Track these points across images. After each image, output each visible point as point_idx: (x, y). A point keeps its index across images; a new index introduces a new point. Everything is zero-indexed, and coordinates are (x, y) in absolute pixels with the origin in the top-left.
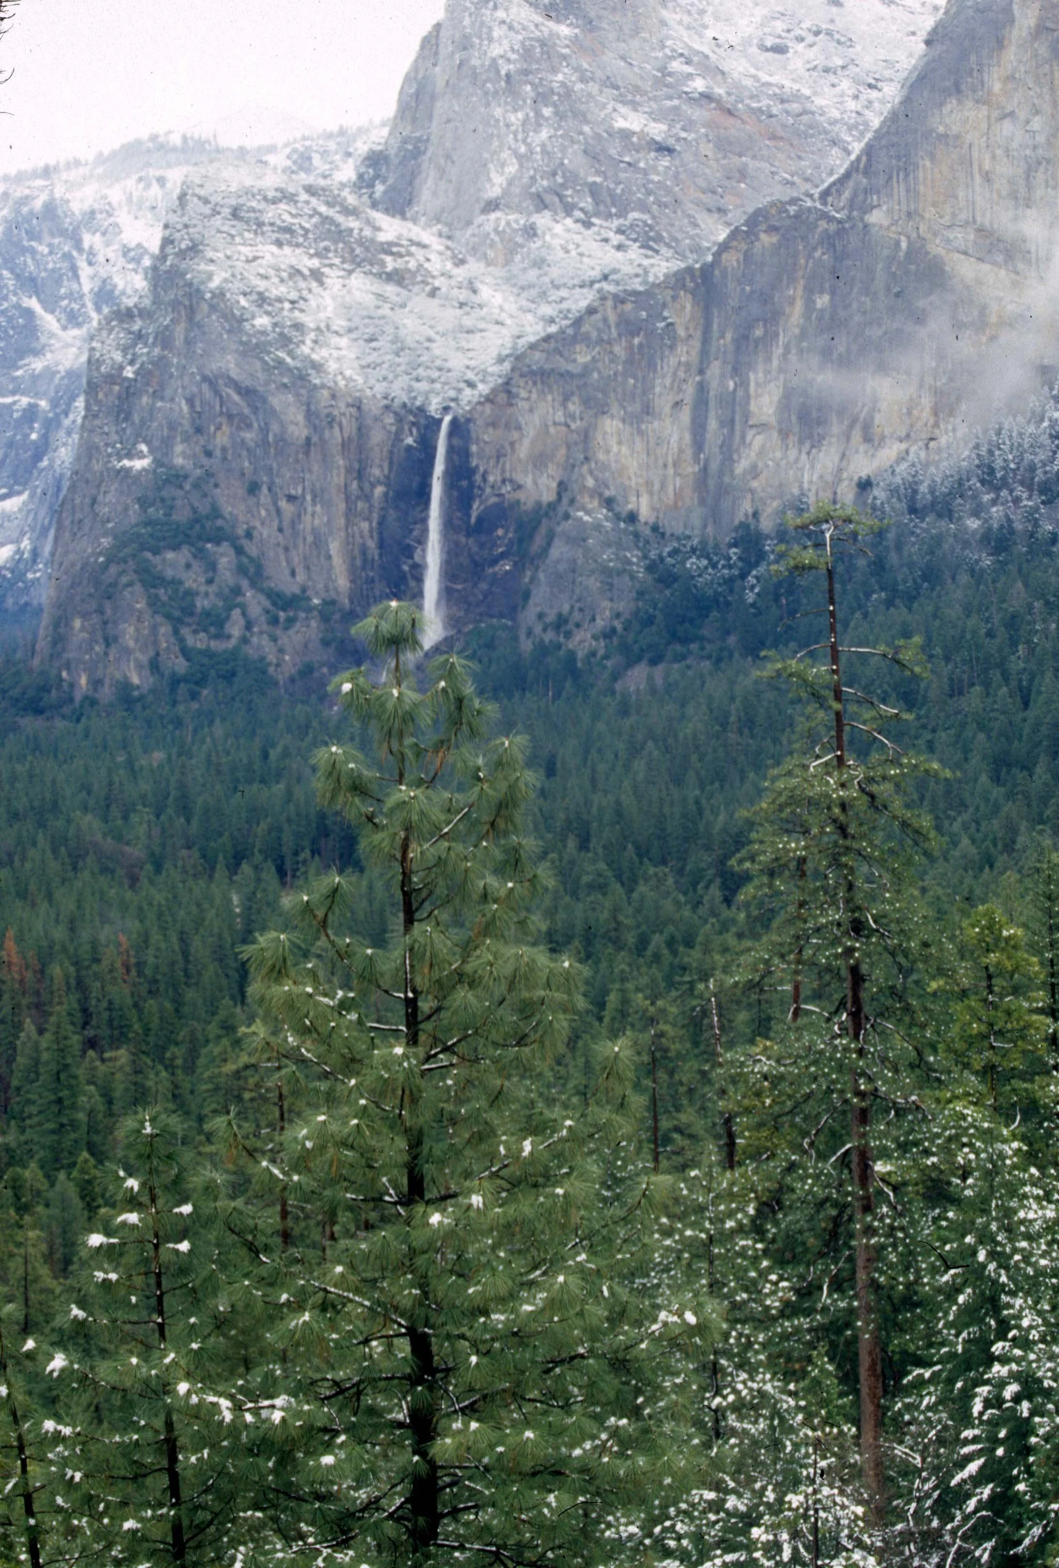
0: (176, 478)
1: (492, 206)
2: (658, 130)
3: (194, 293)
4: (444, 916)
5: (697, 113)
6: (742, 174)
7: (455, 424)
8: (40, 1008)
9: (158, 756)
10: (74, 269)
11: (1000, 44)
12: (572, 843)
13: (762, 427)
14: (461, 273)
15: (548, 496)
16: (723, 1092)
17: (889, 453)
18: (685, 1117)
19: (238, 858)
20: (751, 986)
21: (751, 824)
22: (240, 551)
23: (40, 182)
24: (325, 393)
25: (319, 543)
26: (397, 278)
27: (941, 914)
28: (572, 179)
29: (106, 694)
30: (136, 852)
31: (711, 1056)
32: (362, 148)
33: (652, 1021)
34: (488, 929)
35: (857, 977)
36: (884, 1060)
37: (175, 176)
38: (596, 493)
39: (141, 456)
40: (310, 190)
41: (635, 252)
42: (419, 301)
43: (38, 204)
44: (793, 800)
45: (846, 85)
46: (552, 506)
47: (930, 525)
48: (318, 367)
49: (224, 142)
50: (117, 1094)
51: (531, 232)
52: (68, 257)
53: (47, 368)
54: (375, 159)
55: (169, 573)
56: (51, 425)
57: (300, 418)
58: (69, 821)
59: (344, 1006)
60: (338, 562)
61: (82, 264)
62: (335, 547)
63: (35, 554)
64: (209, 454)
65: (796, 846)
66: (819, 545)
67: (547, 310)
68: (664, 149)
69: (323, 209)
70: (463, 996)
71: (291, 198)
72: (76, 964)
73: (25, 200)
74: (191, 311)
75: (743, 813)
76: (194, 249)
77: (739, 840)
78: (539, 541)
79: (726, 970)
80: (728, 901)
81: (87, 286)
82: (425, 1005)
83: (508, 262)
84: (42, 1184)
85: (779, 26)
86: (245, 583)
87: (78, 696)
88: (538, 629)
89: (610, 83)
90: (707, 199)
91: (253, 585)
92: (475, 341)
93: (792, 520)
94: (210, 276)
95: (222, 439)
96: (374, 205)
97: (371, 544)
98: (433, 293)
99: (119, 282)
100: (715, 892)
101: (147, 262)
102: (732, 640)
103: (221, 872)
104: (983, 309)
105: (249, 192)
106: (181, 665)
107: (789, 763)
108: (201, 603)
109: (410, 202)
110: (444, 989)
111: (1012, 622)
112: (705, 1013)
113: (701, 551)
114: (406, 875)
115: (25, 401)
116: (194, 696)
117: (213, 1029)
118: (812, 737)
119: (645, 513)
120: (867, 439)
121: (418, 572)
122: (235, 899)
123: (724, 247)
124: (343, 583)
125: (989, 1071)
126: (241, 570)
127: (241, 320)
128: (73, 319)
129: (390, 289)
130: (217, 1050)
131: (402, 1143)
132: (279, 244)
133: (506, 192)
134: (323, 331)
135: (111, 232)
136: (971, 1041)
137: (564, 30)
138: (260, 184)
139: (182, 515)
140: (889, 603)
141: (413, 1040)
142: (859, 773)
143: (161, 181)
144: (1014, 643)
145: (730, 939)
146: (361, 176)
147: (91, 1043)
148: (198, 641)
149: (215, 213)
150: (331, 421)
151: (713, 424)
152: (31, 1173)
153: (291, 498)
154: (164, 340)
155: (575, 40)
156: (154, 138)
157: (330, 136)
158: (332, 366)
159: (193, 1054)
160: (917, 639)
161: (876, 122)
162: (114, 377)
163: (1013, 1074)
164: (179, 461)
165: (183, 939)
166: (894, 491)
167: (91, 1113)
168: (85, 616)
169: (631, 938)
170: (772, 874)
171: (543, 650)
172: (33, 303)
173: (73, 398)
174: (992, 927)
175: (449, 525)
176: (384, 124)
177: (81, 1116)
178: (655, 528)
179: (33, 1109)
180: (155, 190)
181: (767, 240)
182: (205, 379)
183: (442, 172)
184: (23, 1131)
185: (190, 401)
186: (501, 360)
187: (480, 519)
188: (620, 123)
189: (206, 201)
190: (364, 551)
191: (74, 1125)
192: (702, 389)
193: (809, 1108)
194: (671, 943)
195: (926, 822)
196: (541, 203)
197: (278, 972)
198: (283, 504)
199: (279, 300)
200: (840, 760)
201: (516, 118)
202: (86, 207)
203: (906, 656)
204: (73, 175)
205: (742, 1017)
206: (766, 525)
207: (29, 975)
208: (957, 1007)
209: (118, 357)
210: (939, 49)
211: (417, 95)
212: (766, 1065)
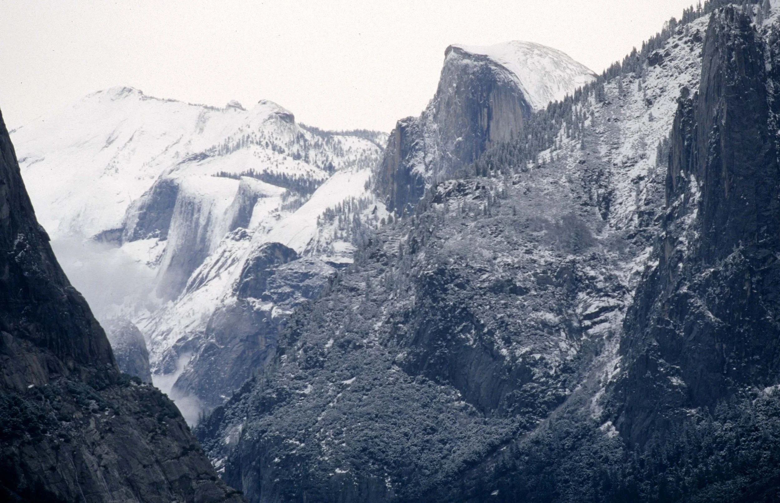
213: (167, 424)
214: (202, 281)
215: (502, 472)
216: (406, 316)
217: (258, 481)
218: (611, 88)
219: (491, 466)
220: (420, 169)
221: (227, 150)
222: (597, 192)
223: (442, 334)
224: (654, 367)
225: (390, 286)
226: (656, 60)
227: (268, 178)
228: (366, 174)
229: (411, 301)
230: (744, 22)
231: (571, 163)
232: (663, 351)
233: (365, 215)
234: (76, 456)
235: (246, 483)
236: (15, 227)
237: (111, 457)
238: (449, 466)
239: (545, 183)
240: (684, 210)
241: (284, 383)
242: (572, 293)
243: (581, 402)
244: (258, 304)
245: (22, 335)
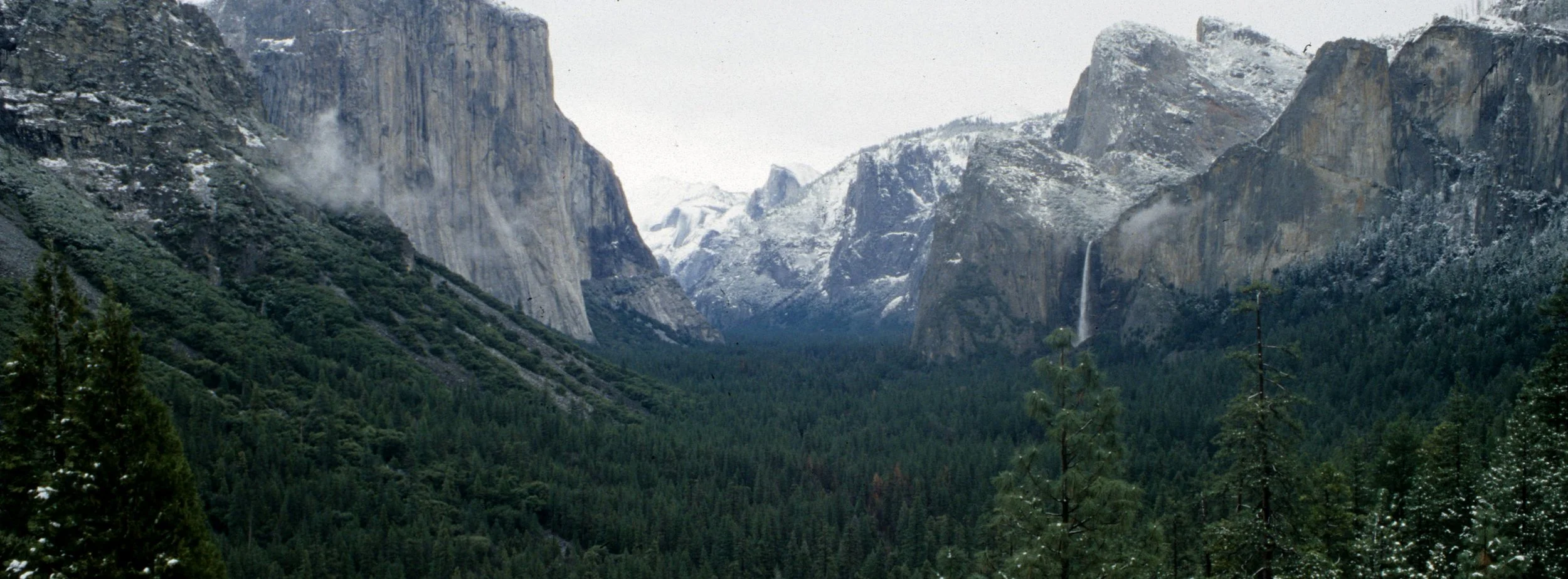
0: (973, 267)
1: (1111, 148)
2: (1185, 113)
3: (981, 186)
4: (1082, 465)
5: (1202, 106)
6: (1223, 133)
7: (1095, 247)
8: (909, 497)
9: (963, 388)
10: (930, 177)
11: (1341, 72)
12: (1142, 429)
13: (1230, 246)
14: (1097, 178)
15: (1134, 277)
16: (1206, 543)
17: (1287, 258)
18: (1188, 553)
19: (996, 434)
20: (1219, 495)
21: (1221, 424)
22: (999, 300)
23: (914, 139)
24: (1037, 231)
25: (1034, 297)
26: (1069, 180)
27: (1306, 465)
28: (1147, 136)
29: (941, 361)
30: (952, 430)
31: (1201, 526)
32: (1054, 123)
33: (1175, 510)
34: (1101, 472)
35: (1268, 494)
36: (1278, 530)
37: (973, 135)
38: (1156, 275)
39: (957, 258)
40: (1032, 142)
41: (1174, 169)
42: (1079, 191)
43: (914, 148)
44: (1240, 412)
45: (1270, 91)
46: (1136, 281)
47: (1307, 290)
48: (1035, 220)
49: (994, 121)
50: (941, 534)
51: (1128, 159)
52: (927, 172)
53: (917, 220)
54: (1060, 128)
55: (969, 309)
56: (919, 244)
57: (1026, 242)
58: (924, 416)
59: (1036, 505)
60: (1041, 305)
61: (933, 174)
62: (1040, 299)
63: (912, 300)
64: (987, 257)
65: (1241, 434)
66: (1254, 300)
67: (1135, 194)
68: (1187, 122)
69: (1037, 150)
70: (1089, 502)
71: (1022, 145)
72: (925, 478)
73: (909, 146)
74: (980, 194)
75: (1217, 419)
76: (981, 168)
77: (1215, 429)
78: (1130, 296)
79: (1209, 488)
80: (1211, 456)
81: (935, 184)
82: (1072, 505)
83: (1118, 172)
84: (907, 573)
85: (1240, 65)
86: (1001, 314)
87: (929, 361)
88: (1129, 335)
89: (1163, 92)
90: (1208, 144)
91: (1005, 314)
92: (1103, 208)
93: (1242, 289)
94: (988, 179)
95: (993, 250)
96: (1060, 148)
97: (1056, 298)
98: (1085, 187)
99: (949, 182)
100: (1205, 452)
101: (961, 173)
102: (1215, 340)
103: (988, 439)
104: (1331, 192)
105: (1005, 143)
106: (973, 349)
107: (1239, 396)
108: (983, 322)
109: (1075, 147)
110: (1080, 498)
111: (1342, 333)
112: (1199, 506)
113: (1202, 300)
114: (1064, 448)
115: (908, 234)
116: (979, 363)
117: (984, 508)
118: (1249, 385)
119: (1177, 284)
120: (1277, 251)
121: (1077, 310)
122: (995, 451)
123: (1215, 165)
124: (1043, 314)
125: (1327, 538)
126: (1000, 308)
127: (1001, 199)
128: (929, 198)
129: (1066, 186)
130: (985, 517)
131: (1059, 565)
132: (1018, 166)
133: (1117, 142)
134: (1038, 203)
135: (945, 161)
136: (1318, 523)
137: (1144, 69)
138: (1010, 139)
139: (974, 284)
140: (1286, 325)
141: (1065, 520)
142: (1270, 402)
143: (967, 138)
144: (1342, 344)
145: (1211, 473)
146: (1053, 135)
147: (931, 513)
148: (980, 338)
149: (991, 151)
150: (1040, 243)
151: (1208, 244)
152: (904, 568)
153: (1022, 277)
154: (968, 207)
155: (1148, 74)
156: (964, 119)
157: (1040, 118)
158: (1041, 219)
159: (975, 518)
160: (1298, 342)
161: (1283, 108)
162: (947, 223)
163: (1338, 539)
164: (973, 260)
165: (972, 469)
166: (1288, 275)
167: (930, 543)
168: (931, 327)
169: (1167, 472)
170: (1230, 446)
171: (1131, 345)
172: (912, 192)
173: (929, 233)
174: (1329, 472)
175: (1090, 290)
176: (1064, 112)
177: (926, 544)
178: (1182, 291)
179: (905, 541)
180: (964, 142)
181: (1234, 162)
182: (985, 224)
183: (1089, 134)
184: (900, 549)
185: (979, 234)
186: (1115, 216)
187: (1104, 286)
188: (1169, 111)
189: (986, 147)
190: (1053, 300)
191: (922, 548)
192: (1203, 228)
193: (1245, 551)
194: (1185, 475)
195: (1300, 424)
196: (1132, 146)
197: (1008, 489)
198: (1019, 280)
199: (1018, 190)
200: (1262, 397)
201: (1122, 109)
202: (935, 149)
203: (1293, 350)
204: (929, 135)
205: (1216, 509)
206: (1231, 289)
207: (905, 482)
208: (1312, 508)
209: (948, 214)
210: (1313, 74)
211: (1079, 100)
212: (1225, 531)
213: (678, 290)
214: (688, 242)
215: (789, 307)
216: (757, 255)
217: (707, 309)
218: (827, 179)
219: (785, 305)
220: (762, 205)
221: (696, 198)
222: (822, 214)
223: (769, 261)
224: (839, 272)
225: (751, 245)
226: (842, 170)
227: (711, 208)
228: (744, 207)
229: (758, 250)
230: (871, 158)
231: (813, 204)
232: (843, 267)
233: (743, 221)
234: (647, 300)
235: (703, 310)
236: (626, 223)
237: (658, 300)
238: (771, 305)
239: (804, 210)
240: (851, 220)
241: (715, 277)
242: (813, 248)
243: (816, 284)
244: (706, 250)
245: (629, 259)
